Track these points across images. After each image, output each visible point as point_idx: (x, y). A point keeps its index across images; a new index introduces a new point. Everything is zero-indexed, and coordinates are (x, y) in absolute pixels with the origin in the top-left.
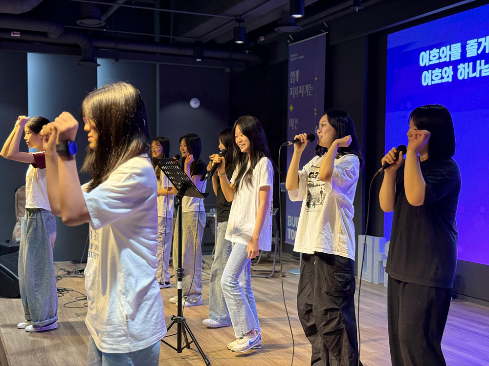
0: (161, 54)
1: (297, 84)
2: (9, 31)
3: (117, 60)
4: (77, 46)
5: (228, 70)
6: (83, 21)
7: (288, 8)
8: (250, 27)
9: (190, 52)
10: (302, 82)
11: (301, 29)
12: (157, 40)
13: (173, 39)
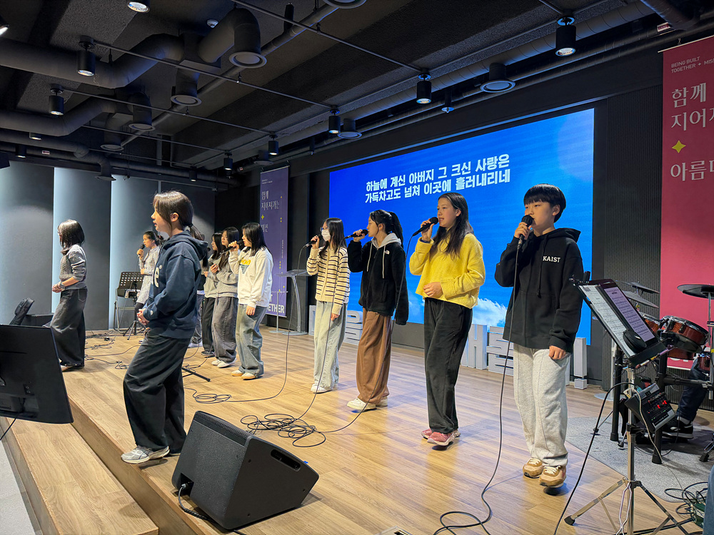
0: (162, 174)
1: (267, 200)
2: (41, 149)
3: (128, 177)
4: (97, 165)
5: (215, 189)
6: (106, 146)
7: (267, 148)
8: (235, 159)
9: (186, 175)
10: (270, 199)
11: (273, 163)
12: (161, 164)
13: (172, 164)
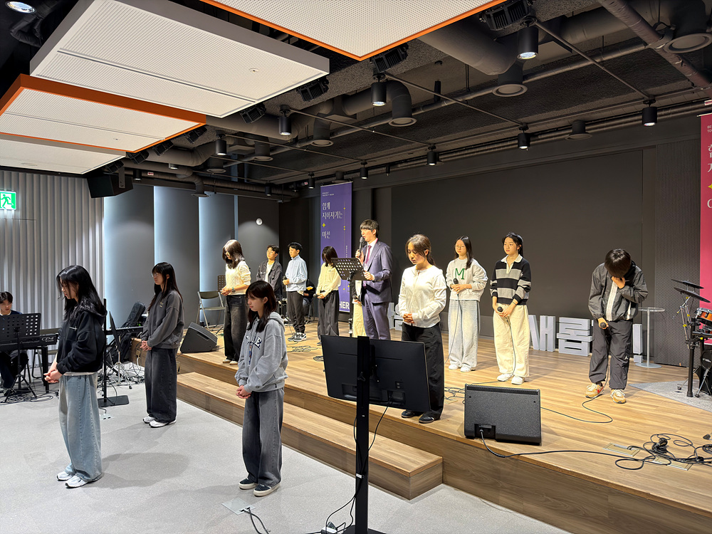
2: (147, 171)
3: (215, 193)
4: (193, 183)
5: (281, 201)
9: (261, 190)
10: (332, 210)
12: (236, 181)
13: (248, 180)
